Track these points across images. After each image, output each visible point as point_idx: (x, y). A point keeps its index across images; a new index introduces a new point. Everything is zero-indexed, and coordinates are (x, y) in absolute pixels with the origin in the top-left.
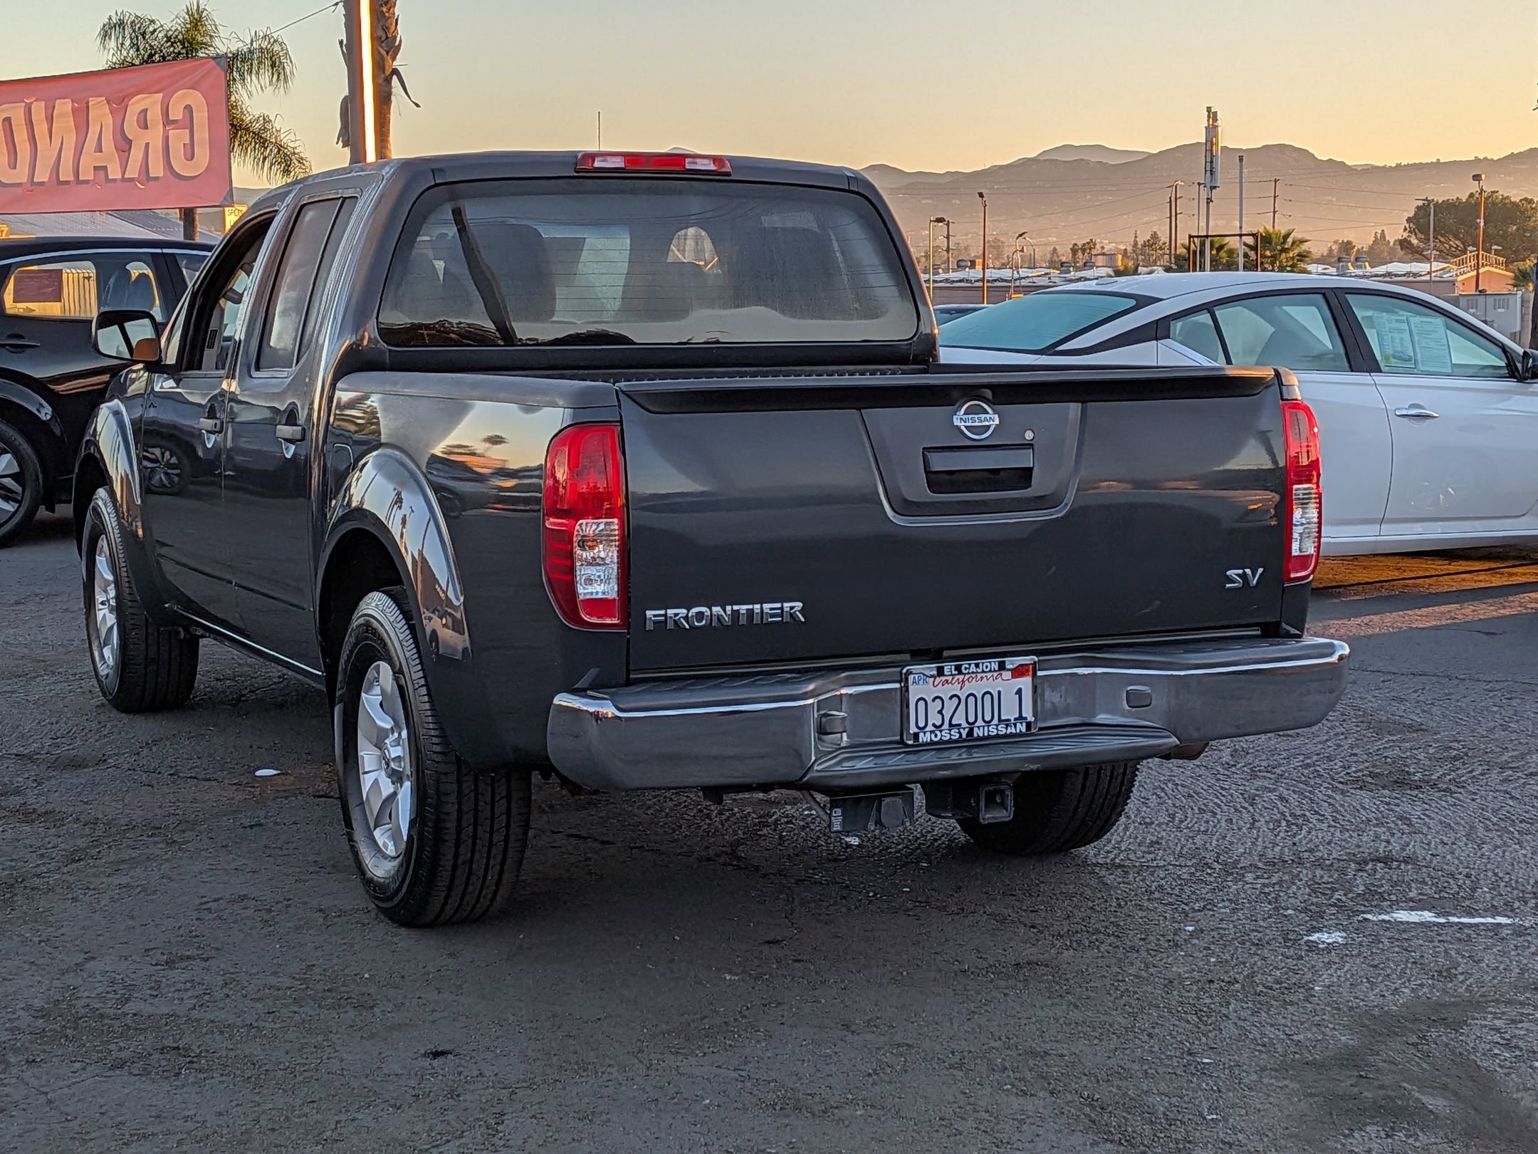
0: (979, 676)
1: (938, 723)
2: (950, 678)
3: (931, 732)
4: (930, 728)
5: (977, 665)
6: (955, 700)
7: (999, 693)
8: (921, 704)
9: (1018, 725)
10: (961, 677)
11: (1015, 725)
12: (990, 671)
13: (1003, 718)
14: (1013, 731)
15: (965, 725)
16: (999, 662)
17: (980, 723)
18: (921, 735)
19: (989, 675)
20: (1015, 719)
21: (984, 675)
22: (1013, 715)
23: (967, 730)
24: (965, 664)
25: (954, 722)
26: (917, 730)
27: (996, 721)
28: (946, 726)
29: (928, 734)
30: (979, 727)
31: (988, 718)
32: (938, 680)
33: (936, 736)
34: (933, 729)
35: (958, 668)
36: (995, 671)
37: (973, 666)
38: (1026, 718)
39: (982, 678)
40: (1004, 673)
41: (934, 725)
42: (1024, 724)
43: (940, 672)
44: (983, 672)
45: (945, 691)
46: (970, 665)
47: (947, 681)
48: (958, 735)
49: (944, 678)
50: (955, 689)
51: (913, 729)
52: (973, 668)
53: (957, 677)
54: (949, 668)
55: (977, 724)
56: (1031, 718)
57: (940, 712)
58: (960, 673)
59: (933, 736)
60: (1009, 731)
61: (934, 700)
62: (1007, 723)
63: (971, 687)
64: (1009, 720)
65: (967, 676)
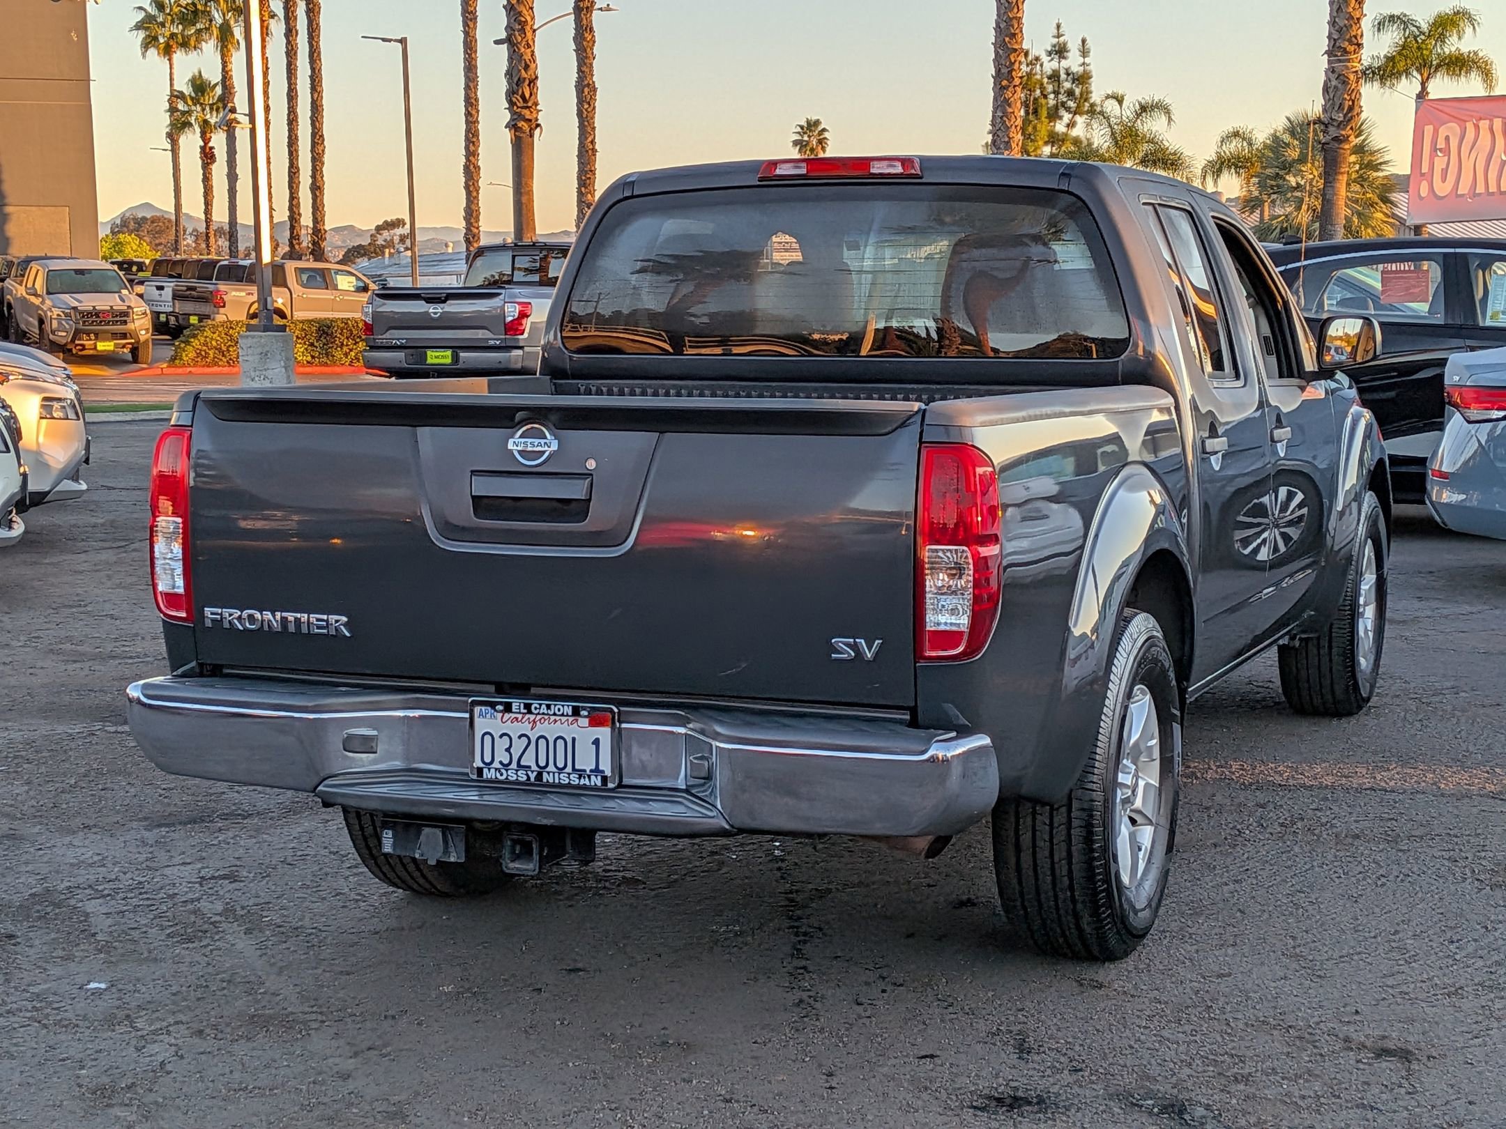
0: (553, 718)
1: (506, 761)
2: (520, 716)
3: (496, 769)
4: (496, 765)
5: (548, 707)
6: (525, 740)
7: (574, 739)
8: (488, 739)
9: (593, 778)
10: (532, 717)
11: (589, 777)
12: (563, 715)
13: (577, 767)
14: (588, 783)
15: (534, 767)
16: (573, 707)
17: (551, 768)
18: (485, 771)
19: (564, 719)
20: (591, 771)
21: (557, 718)
22: (589, 766)
23: (535, 773)
24: (535, 704)
25: (523, 763)
26: (481, 765)
27: (569, 769)
28: (514, 765)
29: (493, 771)
30: (548, 773)
31: (561, 765)
32: (507, 716)
33: (502, 775)
34: (500, 766)
35: (528, 707)
36: (567, 715)
37: (544, 706)
38: (603, 772)
39: (555, 721)
40: (580, 719)
41: (501, 763)
42: (599, 778)
43: (508, 708)
44: (555, 714)
45: (515, 729)
46: (540, 705)
47: (517, 719)
48: (525, 778)
49: (513, 716)
50: (525, 728)
51: (478, 763)
52: (544, 709)
53: (527, 716)
54: (516, 704)
55: (548, 769)
56: (608, 773)
57: (508, 750)
58: (530, 712)
59: (498, 775)
60: (582, 782)
61: (501, 736)
62: (581, 774)
63: (542, 729)
64: (585, 771)
65: (539, 717)
